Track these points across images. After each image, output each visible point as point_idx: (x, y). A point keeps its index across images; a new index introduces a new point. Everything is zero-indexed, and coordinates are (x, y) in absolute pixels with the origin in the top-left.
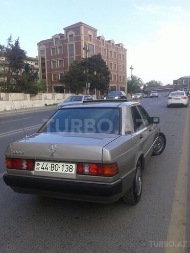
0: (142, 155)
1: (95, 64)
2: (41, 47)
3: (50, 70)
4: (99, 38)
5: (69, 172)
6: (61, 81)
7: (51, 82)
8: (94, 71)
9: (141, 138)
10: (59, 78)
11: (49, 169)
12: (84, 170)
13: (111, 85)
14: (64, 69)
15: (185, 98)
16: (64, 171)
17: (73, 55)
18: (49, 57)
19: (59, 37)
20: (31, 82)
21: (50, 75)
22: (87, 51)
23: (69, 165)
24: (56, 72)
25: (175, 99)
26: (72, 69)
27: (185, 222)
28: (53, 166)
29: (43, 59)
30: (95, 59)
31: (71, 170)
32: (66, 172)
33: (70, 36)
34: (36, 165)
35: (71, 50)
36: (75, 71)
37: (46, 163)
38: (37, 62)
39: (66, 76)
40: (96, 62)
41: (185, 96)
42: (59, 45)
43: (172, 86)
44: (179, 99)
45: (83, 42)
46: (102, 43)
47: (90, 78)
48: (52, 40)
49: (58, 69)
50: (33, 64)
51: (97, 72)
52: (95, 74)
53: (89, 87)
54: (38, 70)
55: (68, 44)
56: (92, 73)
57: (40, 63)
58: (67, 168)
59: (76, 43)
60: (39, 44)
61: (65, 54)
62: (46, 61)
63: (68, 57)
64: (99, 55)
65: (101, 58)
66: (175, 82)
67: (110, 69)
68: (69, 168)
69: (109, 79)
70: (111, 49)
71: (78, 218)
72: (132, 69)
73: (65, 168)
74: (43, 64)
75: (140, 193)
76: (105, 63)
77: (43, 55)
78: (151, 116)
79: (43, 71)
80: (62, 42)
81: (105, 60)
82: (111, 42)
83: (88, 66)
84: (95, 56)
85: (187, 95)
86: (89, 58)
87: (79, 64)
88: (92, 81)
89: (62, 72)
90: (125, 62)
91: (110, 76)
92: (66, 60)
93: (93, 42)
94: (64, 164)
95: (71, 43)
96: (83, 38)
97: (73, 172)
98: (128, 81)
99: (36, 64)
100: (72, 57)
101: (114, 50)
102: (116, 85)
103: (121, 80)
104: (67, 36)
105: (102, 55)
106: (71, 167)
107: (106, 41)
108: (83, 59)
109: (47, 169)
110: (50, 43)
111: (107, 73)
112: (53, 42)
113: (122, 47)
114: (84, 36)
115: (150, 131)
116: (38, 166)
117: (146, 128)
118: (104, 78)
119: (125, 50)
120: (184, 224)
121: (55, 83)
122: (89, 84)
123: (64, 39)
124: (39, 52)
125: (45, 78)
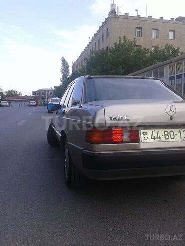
11: (163, 139)
16: (182, 138)
28: (166, 133)
34: (142, 135)
37: (156, 131)
66: (34, 93)
73: (183, 135)
94: (180, 130)
109: (160, 138)
116: (145, 136)
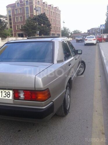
0: (70, 78)
1: (42, 20)
2: (8, 9)
3: (15, 23)
4: (44, 3)
5: (7, 98)
6: (21, 30)
7: (15, 31)
8: (41, 24)
9: (69, 65)
10: (21, 28)
12: (20, 96)
13: (52, 32)
14: (23, 22)
15: (95, 40)
16: (3, 96)
17: (29, 14)
18: (14, 15)
19: (20, 2)
20: (3, 30)
21: (14, 26)
22: (37, 11)
23: (7, 91)
24: (18, 24)
25: (89, 40)
26: (28, 22)
27: (104, 132)
29: (10, 16)
30: (42, 16)
31: (8, 96)
32: (4, 98)
33: (26, 1)
35: (27, 10)
36: (30, 24)
38: (6, 18)
39: (25, 27)
40: (43, 18)
41: (95, 38)
42: (20, 7)
43: (87, 33)
44: (91, 40)
45: (34, 5)
46: (46, 6)
47: (39, 28)
48: (15, 4)
49: (20, 23)
50: (4, 19)
51: (43, 24)
52: (42, 26)
53: (38, 33)
54: (7, 23)
55: (25, 7)
56: (40, 25)
57: (8, 18)
58: (5, 94)
59: (30, 6)
60: (8, 7)
61: (24, 13)
62: (12, 17)
63: (26, 15)
64: (44, 14)
65: (45, 16)
66: (89, 31)
67: (51, 23)
68: (7, 94)
69: (51, 28)
70: (51, 10)
71: (19, 131)
72: (64, 23)
73: (4, 94)
74: (10, 20)
75: (68, 107)
76: (48, 19)
77: (10, 14)
78: (76, 49)
79: (11, 24)
80: (21, 5)
81: (48, 17)
82: (52, 6)
83: (38, 20)
84: (42, 14)
85: (96, 38)
86: (38, 16)
87: (32, 19)
88: (40, 30)
89: (22, 24)
90: (60, 18)
91: (51, 27)
92: (24, 17)
93: (41, 6)
94: (3, 91)
95: (27, 6)
96: (34, 3)
97: (11, 98)
98: (62, 30)
99: (6, 20)
100: (28, 15)
101: (53, 11)
102: (55, 33)
103: (57, 30)
104: (24, 2)
105: (46, 13)
106: (9, 93)
107: (48, 5)
108: (35, 16)
110: (14, 6)
111: (49, 25)
112: (16, 6)
113: (58, 9)
114: (35, 2)
115: (76, 59)
117: (73, 58)
118: (47, 28)
119: (60, 11)
120: (103, 133)
121: (18, 31)
122: (38, 32)
123: (23, 3)
124: (7, 12)
125: (12, 28)
